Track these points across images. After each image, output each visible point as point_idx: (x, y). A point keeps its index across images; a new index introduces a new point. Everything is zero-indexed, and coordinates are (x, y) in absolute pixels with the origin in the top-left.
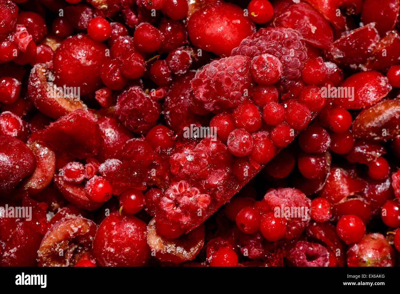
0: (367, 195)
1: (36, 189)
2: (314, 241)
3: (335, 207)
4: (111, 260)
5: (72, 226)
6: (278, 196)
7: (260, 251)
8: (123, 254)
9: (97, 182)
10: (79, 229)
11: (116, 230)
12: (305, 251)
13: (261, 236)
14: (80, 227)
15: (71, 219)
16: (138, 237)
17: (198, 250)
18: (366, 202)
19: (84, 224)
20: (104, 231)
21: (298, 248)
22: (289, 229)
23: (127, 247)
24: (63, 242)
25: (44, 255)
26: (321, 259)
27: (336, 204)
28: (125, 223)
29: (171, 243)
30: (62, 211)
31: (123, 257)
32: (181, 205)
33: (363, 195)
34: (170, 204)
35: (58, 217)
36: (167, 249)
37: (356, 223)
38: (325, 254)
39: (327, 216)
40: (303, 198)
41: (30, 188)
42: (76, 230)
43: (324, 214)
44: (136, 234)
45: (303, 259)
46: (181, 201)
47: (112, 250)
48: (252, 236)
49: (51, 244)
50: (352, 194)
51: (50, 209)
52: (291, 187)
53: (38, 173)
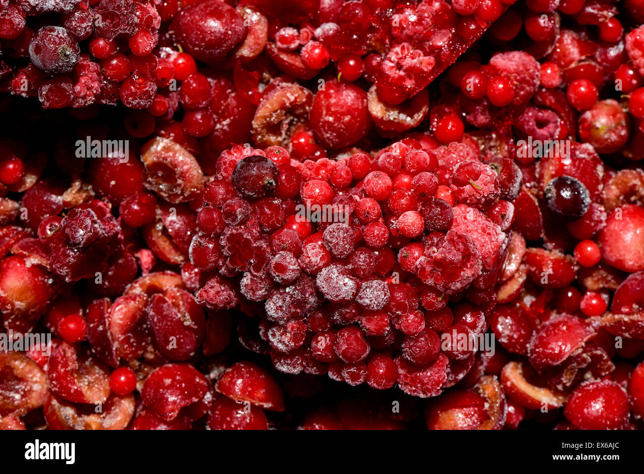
0: (599, 60)
1: (248, 58)
2: (543, 107)
3: (565, 72)
4: (331, 130)
5: (289, 95)
6: (504, 59)
7: (486, 118)
8: (343, 123)
9: (314, 48)
10: (296, 98)
11: (335, 98)
12: (534, 118)
13: (488, 101)
14: (296, 95)
15: (287, 87)
16: (358, 105)
17: (422, 117)
18: (598, 66)
19: (300, 92)
20: (322, 100)
21: (527, 113)
22: (517, 94)
23: (347, 115)
24: (279, 111)
25: (259, 125)
26: (551, 125)
27: (566, 69)
28: (344, 90)
29: (393, 110)
30: (275, 81)
31: (343, 126)
32: (405, 67)
33: (595, 60)
34: (393, 67)
35: (271, 88)
36: (389, 116)
37: (588, 87)
38: (555, 120)
39: (556, 81)
40: (531, 61)
41: (242, 57)
42: (292, 98)
43: (554, 79)
44: (356, 102)
45: (533, 125)
46: (404, 64)
47: (331, 119)
48: (478, 102)
49: (267, 114)
50: (583, 58)
51: (262, 80)
52: (519, 50)
53: (250, 40)
